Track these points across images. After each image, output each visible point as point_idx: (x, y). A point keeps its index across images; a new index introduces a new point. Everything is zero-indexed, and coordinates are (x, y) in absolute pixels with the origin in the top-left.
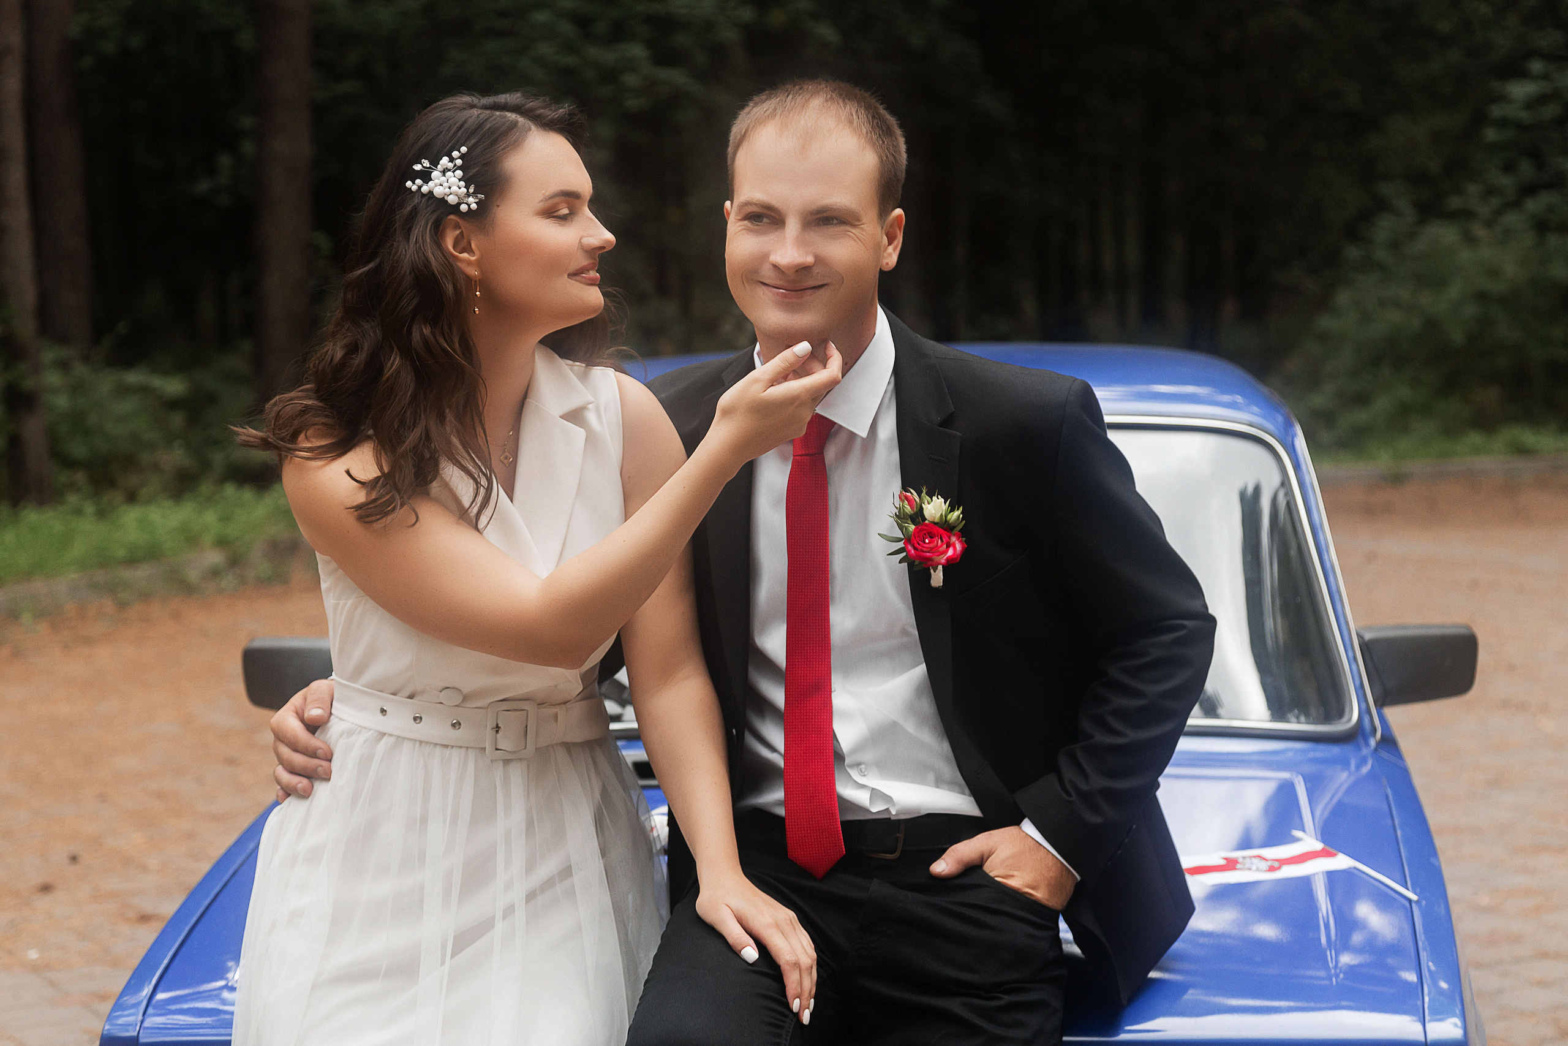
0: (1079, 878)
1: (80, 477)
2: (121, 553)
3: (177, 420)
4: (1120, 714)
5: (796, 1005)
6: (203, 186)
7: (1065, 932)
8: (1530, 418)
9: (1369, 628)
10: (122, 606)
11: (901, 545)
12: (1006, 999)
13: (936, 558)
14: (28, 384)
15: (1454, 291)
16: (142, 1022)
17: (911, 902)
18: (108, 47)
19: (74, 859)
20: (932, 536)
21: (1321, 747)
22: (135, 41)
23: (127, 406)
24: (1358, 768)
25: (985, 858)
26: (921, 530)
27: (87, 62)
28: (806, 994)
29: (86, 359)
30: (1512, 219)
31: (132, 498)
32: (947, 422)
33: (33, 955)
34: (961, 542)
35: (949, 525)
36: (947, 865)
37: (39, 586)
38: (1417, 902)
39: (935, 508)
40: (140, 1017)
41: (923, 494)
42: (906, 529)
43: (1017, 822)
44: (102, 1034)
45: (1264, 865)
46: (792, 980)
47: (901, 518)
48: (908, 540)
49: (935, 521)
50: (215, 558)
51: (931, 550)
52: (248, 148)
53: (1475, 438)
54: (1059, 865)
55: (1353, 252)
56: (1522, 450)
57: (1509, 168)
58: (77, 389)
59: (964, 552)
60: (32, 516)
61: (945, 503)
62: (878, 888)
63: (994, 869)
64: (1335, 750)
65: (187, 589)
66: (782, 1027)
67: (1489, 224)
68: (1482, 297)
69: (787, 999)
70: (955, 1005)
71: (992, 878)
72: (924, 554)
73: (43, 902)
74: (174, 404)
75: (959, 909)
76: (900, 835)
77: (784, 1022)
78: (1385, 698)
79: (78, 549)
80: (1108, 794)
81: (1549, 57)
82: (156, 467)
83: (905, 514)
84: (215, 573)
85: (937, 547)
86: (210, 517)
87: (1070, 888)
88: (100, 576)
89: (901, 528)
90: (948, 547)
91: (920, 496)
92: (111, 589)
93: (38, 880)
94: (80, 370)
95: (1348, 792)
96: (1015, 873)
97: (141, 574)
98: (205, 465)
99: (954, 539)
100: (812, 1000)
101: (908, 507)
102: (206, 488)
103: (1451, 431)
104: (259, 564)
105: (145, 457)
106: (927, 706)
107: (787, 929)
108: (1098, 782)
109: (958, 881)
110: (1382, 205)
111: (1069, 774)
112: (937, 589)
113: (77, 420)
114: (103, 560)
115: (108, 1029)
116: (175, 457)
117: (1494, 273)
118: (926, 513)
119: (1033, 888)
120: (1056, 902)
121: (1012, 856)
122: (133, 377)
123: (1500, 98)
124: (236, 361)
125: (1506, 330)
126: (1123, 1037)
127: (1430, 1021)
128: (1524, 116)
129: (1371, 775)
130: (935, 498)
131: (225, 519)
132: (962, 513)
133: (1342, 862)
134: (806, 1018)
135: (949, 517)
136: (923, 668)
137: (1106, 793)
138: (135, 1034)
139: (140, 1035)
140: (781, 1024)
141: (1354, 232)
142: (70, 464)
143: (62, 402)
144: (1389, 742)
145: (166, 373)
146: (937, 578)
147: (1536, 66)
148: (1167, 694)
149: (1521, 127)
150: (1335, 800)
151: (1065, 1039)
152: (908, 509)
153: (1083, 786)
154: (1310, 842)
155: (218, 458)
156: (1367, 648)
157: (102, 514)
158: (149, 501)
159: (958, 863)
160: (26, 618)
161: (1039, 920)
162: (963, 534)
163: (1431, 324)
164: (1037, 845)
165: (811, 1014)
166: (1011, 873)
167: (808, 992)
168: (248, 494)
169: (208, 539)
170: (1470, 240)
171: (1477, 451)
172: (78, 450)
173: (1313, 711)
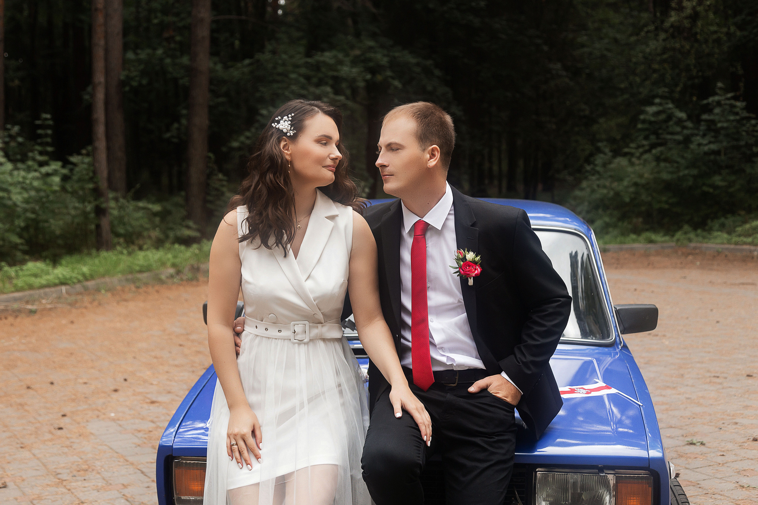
0: (522, 394)
1: (121, 240)
2: (137, 268)
3: (157, 220)
4: (537, 333)
5: (425, 438)
6: (168, 135)
7: (517, 414)
8: (653, 230)
9: (619, 305)
10: (138, 287)
11: (458, 270)
12: (497, 438)
13: (471, 274)
14: (104, 206)
15: (625, 183)
16: (174, 440)
17: (462, 402)
18: (135, 84)
19: (125, 380)
20: (469, 266)
21: (601, 348)
22: (144, 82)
23: (140, 214)
24: (614, 356)
25: (488, 386)
26: (465, 264)
27: (127, 89)
28: (429, 435)
29: (124, 197)
30: (646, 156)
31: (141, 248)
32: (473, 225)
33: (113, 415)
34: (480, 268)
35: (475, 262)
36: (474, 389)
37: (107, 279)
38: (642, 406)
39: (470, 256)
40: (173, 439)
41: (466, 251)
42: (460, 263)
43: (499, 373)
44: (159, 445)
45: (585, 391)
46: (423, 429)
47: (458, 260)
48: (460, 267)
49: (471, 261)
50: (172, 271)
51: (469, 271)
52: (184, 121)
53: (633, 236)
54: (515, 389)
55: (588, 168)
56: (651, 241)
57: (646, 138)
58: (121, 208)
59: (481, 272)
60: (104, 254)
61: (474, 254)
62: (449, 397)
63: (492, 390)
64: (606, 350)
65: (161, 282)
66: (420, 447)
67: (639, 158)
68: (636, 184)
69: (422, 437)
70: (478, 440)
71: (491, 394)
72: (467, 272)
73: (115, 395)
74: (155, 214)
75: (479, 405)
76: (457, 377)
77: (421, 446)
78: (625, 331)
79: (122, 266)
80: (534, 363)
81: (662, 97)
82: (149, 237)
83: (460, 258)
84: (172, 276)
85: (471, 270)
86: (170, 256)
87: (519, 397)
88: (130, 277)
89: (458, 263)
90: (475, 270)
91: (464, 252)
92: (134, 281)
93: (113, 388)
94: (122, 200)
95: (610, 365)
96: (499, 392)
97: (144, 276)
98: (167, 237)
99: (477, 267)
100: (431, 437)
101: (460, 255)
102: (167, 245)
103: (624, 234)
104: (187, 274)
105: (145, 234)
106: (467, 328)
107: (421, 411)
108: (529, 358)
109: (479, 395)
110: (599, 150)
111: (519, 355)
112: (471, 286)
113: (121, 219)
114: (131, 271)
115: (161, 443)
116: (156, 234)
117: (641, 176)
118: (467, 258)
119: (506, 397)
120: (514, 403)
121: (498, 386)
122: (141, 204)
123: (643, 112)
124: (178, 199)
125: (644, 197)
126: (536, 453)
127: (650, 450)
128: (653, 119)
129: (619, 358)
130: (470, 252)
131: (175, 257)
132: (480, 258)
133: (613, 391)
134: (429, 444)
135: (475, 259)
136: (465, 314)
137: (533, 362)
138: (172, 444)
139: (173, 445)
140: (419, 446)
141: (588, 161)
142: (118, 235)
143: (115, 212)
144: (625, 347)
145: (153, 203)
146: (471, 282)
147: (657, 101)
148: (555, 326)
149: (651, 123)
150: (605, 368)
151: (515, 453)
152: (460, 256)
153: (525, 360)
154: (601, 384)
155: (171, 234)
156: (618, 312)
157: (130, 254)
158: (147, 249)
159: (479, 388)
160: (103, 292)
161: (507, 409)
162: (481, 265)
163: (617, 194)
164: (507, 381)
165: (430, 442)
166: (498, 392)
167: (429, 434)
168: (183, 248)
169: (169, 264)
170: (632, 164)
171: (634, 241)
172: (121, 231)
173: (598, 336)
